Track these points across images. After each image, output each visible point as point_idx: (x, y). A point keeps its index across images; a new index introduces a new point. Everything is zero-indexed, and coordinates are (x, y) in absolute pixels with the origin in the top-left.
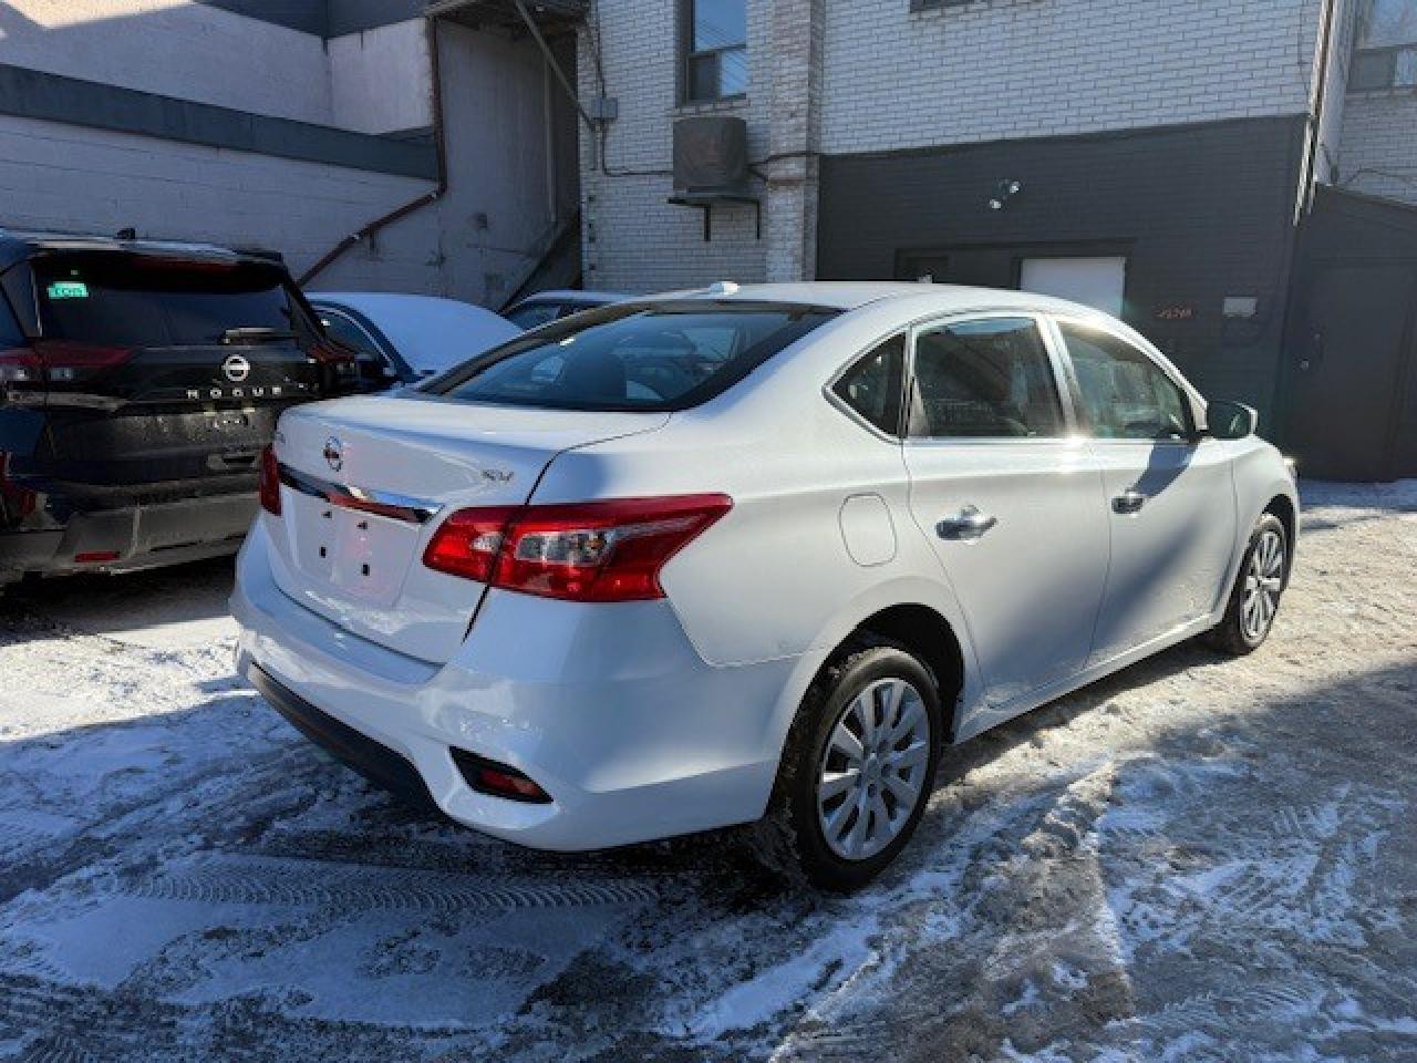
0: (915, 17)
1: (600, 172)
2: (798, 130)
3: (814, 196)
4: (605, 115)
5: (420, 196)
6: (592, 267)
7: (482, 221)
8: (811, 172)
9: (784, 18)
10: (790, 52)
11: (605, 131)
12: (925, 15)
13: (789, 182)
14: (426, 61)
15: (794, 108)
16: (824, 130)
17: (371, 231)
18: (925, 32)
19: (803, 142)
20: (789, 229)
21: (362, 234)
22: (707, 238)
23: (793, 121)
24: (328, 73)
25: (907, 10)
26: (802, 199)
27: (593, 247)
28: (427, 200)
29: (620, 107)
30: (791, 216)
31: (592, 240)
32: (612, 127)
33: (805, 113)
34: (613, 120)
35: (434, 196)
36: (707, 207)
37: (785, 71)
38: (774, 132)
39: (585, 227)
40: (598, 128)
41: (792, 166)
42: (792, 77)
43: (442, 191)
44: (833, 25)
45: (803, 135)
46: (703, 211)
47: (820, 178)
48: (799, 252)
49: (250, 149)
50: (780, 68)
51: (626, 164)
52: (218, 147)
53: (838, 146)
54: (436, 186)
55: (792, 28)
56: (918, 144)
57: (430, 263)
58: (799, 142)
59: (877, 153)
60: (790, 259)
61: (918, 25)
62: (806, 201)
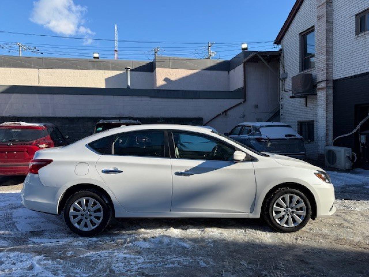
0: (357, 36)
1: (283, 91)
2: (324, 74)
3: (331, 91)
4: (284, 77)
5: (238, 103)
6: (282, 115)
7: (257, 106)
8: (329, 85)
9: (320, 45)
10: (321, 53)
11: (285, 81)
12: (359, 35)
13: (322, 89)
14: (243, 73)
15: (322, 68)
16: (333, 73)
17: (226, 112)
18: (360, 40)
19: (325, 77)
20: (322, 102)
21: (223, 113)
22: (306, 105)
23: (322, 72)
24: (229, 78)
25: (354, 35)
26: (325, 93)
27: (282, 110)
28: (241, 103)
29: (288, 74)
30: (323, 98)
31: (282, 108)
32: (286, 80)
33: (325, 69)
34: (286, 78)
35: (242, 102)
36: (306, 98)
37: (320, 59)
38: (318, 76)
39: (281, 105)
40: (283, 80)
41: (323, 84)
42: (322, 60)
43: (245, 100)
44: (335, 43)
45: (325, 75)
46: (304, 99)
47: (333, 86)
48: (325, 107)
49: (199, 98)
50: (319, 58)
51: (289, 88)
52: (193, 98)
53: (338, 77)
54: (244, 100)
55: (322, 47)
56: (359, 73)
57: (241, 117)
58: (324, 77)
59: (348, 77)
60: (323, 110)
61: (358, 38)
62: (327, 93)
